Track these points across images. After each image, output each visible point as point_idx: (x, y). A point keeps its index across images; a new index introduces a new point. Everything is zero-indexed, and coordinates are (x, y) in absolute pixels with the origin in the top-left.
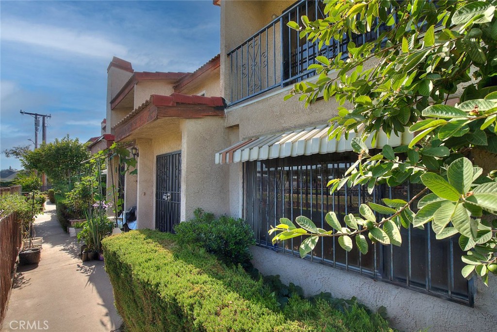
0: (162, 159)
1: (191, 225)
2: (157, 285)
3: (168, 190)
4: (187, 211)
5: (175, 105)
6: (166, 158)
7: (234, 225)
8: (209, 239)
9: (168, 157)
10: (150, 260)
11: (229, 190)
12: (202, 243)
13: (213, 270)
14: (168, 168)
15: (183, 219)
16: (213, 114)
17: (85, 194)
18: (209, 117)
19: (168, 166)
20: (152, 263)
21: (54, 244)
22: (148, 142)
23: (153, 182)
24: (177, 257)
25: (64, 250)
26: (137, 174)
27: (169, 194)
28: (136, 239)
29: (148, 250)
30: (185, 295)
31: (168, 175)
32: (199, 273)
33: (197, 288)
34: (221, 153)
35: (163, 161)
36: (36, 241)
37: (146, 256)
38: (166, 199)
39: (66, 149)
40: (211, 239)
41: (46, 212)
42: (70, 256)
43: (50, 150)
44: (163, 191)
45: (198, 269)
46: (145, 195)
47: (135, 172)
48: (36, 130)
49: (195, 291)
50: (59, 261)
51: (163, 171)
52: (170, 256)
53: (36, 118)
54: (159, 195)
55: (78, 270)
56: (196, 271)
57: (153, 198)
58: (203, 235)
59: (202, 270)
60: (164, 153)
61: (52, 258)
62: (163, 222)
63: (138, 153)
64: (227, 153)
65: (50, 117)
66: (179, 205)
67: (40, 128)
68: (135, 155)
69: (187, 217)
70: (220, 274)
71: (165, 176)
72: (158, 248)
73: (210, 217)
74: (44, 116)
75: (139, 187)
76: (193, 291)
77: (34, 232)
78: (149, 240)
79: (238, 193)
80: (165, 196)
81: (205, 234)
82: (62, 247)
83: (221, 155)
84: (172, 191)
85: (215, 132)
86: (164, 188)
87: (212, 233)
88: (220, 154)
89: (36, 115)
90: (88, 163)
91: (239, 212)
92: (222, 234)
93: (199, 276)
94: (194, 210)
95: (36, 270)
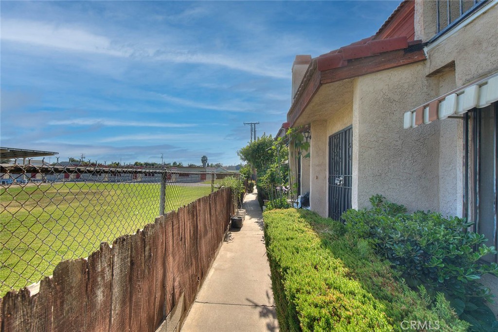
0: (335, 138)
1: (364, 215)
2: (286, 269)
3: (341, 173)
4: (359, 196)
5: (346, 63)
6: (338, 136)
7: (443, 226)
8: (390, 238)
9: (341, 134)
10: (292, 239)
11: (438, 176)
12: (376, 240)
13: (374, 279)
14: (341, 148)
15: (355, 206)
16: (406, 61)
17: (273, 179)
18: (400, 69)
19: (341, 145)
20: (293, 243)
21: (252, 217)
22: (323, 123)
23: (325, 165)
24: (325, 244)
25: (257, 222)
26: (310, 157)
27: (341, 178)
28: (291, 216)
29: (295, 228)
30: (310, 299)
31: (341, 157)
32: (348, 275)
33: (333, 295)
34: (415, 111)
35: (336, 140)
36: (242, 212)
37: (290, 234)
38: (338, 184)
39: (264, 144)
40: (392, 238)
41: (254, 194)
42: (260, 228)
43: (254, 146)
44: (335, 175)
45: (347, 269)
46: (317, 178)
47: (308, 156)
48: (252, 135)
49: (327, 299)
50: (252, 230)
51: (336, 151)
52: (317, 241)
53: (251, 126)
54: (331, 180)
55: (262, 241)
56: (342, 270)
57: (326, 184)
58: (379, 230)
59: (353, 272)
60: (337, 131)
61: (249, 227)
62: (337, 212)
63: (311, 136)
64: (425, 107)
65: (259, 123)
66: (350, 190)
67: (253, 133)
68: (307, 138)
69: (360, 204)
70: (388, 291)
71: (338, 158)
72: (306, 229)
73: (397, 210)
74: (255, 124)
75: (312, 170)
76: (324, 298)
77: (241, 204)
78: (303, 220)
79: (455, 178)
80: (337, 180)
81: (384, 229)
82: (257, 220)
83: (415, 113)
84: (345, 174)
85: (411, 88)
86: (337, 171)
87: (395, 229)
88: (413, 112)
89: (251, 124)
90: (271, 149)
91: (456, 209)
92: (417, 238)
93: (346, 280)
94: (371, 197)
95: (238, 232)
